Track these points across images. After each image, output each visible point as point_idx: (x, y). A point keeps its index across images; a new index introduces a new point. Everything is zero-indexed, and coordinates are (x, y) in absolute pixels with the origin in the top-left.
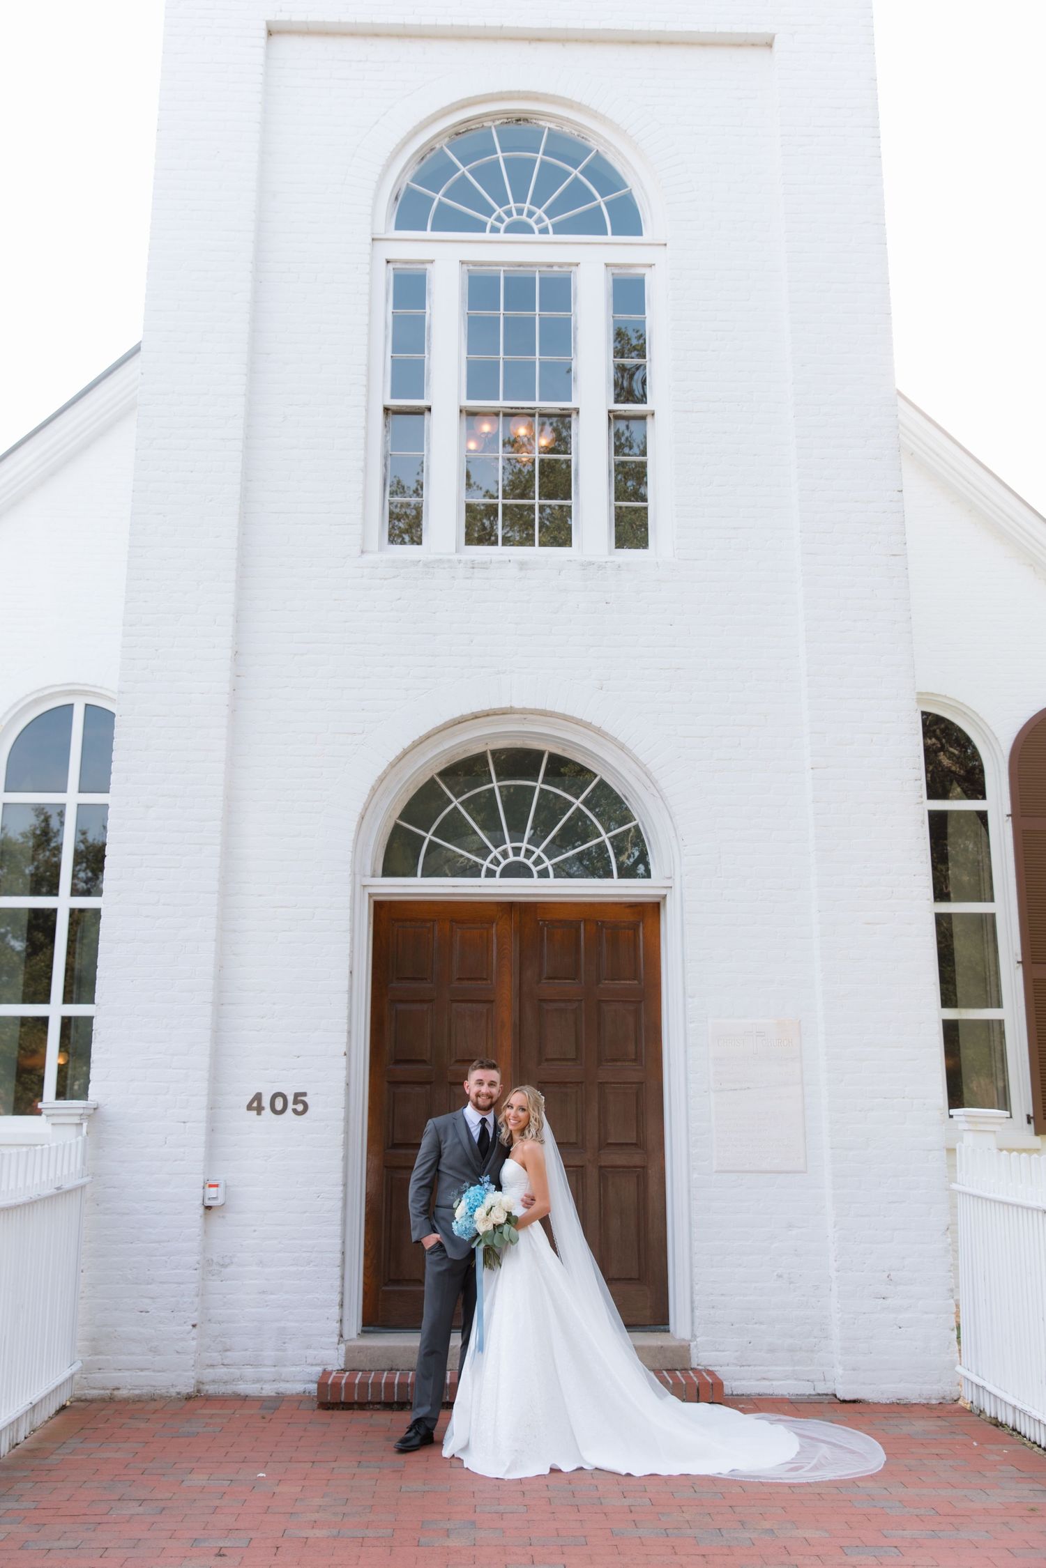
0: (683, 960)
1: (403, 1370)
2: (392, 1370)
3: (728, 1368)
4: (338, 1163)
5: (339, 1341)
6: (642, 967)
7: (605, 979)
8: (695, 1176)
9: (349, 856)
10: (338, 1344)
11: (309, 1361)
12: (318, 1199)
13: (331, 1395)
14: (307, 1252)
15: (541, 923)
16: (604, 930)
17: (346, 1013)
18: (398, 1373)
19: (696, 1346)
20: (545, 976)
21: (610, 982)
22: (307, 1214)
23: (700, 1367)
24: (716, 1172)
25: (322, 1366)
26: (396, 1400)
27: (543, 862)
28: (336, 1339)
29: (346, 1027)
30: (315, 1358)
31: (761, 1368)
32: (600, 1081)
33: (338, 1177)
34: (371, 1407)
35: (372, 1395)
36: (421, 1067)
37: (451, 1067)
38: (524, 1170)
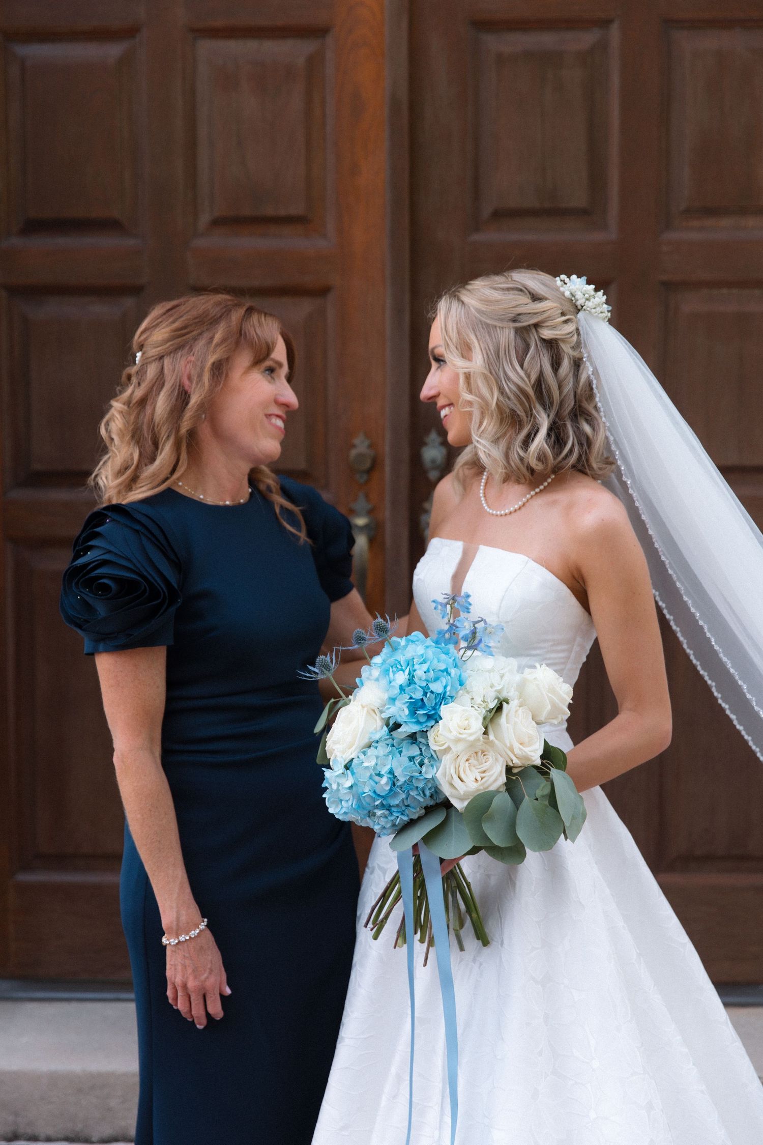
32: (663, 277)
36: (107, 242)
37: (200, 243)
38: (573, 601)
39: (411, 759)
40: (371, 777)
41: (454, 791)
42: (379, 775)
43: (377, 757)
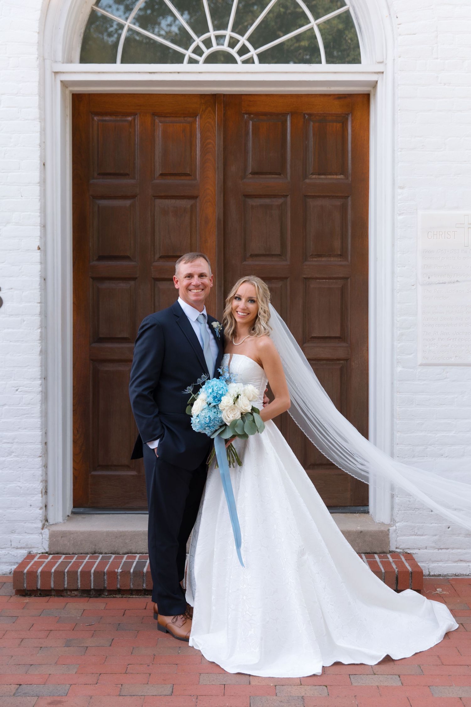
0: (393, 151)
1: (106, 553)
2: (95, 553)
3: (425, 550)
4: (35, 358)
5: (44, 525)
6: (350, 162)
7: (312, 174)
8: (399, 369)
9: (35, 38)
10: (42, 529)
11: (14, 544)
12: (17, 392)
13: (27, 584)
14: (8, 443)
15: (246, 116)
16: (312, 123)
17: (37, 205)
18: (101, 556)
19: (395, 531)
20: (250, 171)
21: (317, 176)
22: (6, 407)
23: (398, 550)
24: (420, 365)
25: (27, 550)
26: (92, 587)
27: (248, 51)
28: (40, 525)
29: (38, 220)
30: (20, 542)
31: (459, 551)
32: (305, 276)
33: (35, 370)
34: (69, 593)
35: (68, 583)
36: (125, 263)
37: (155, 264)
38: (259, 367)
39: (215, 412)
40: (204, 418)
41: (227, 421)
42: (206, 417)
43: (205, 413)
